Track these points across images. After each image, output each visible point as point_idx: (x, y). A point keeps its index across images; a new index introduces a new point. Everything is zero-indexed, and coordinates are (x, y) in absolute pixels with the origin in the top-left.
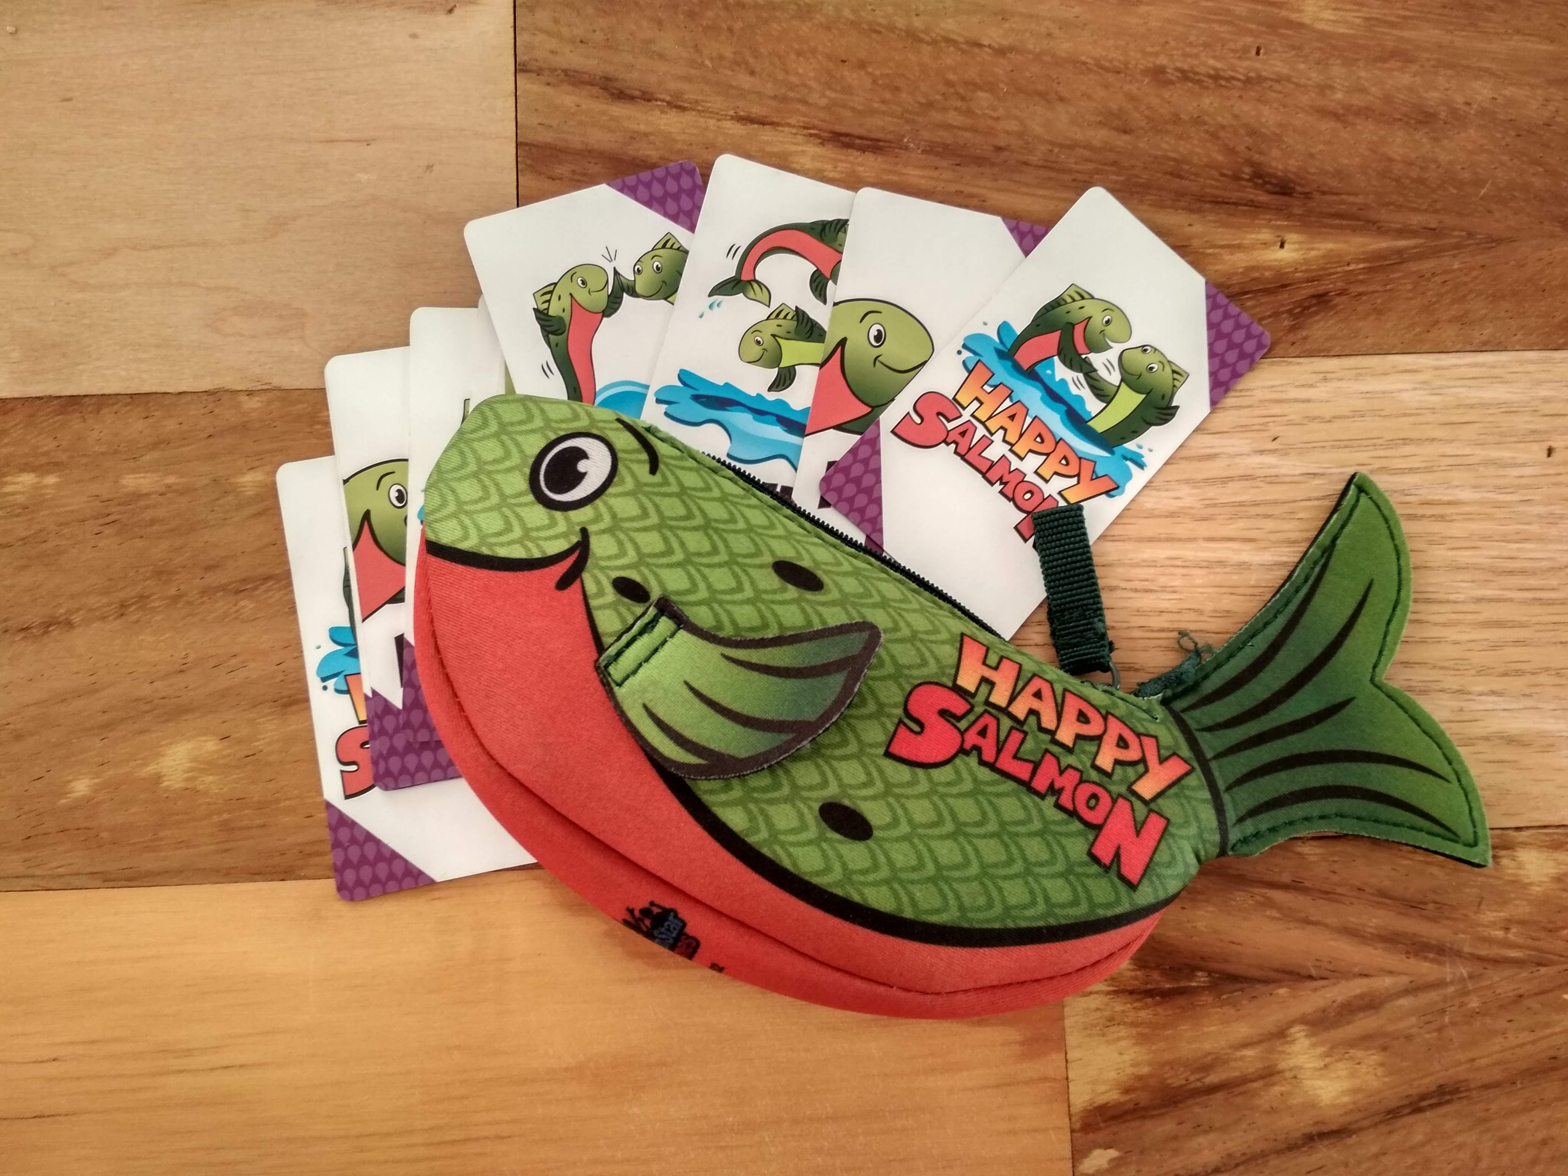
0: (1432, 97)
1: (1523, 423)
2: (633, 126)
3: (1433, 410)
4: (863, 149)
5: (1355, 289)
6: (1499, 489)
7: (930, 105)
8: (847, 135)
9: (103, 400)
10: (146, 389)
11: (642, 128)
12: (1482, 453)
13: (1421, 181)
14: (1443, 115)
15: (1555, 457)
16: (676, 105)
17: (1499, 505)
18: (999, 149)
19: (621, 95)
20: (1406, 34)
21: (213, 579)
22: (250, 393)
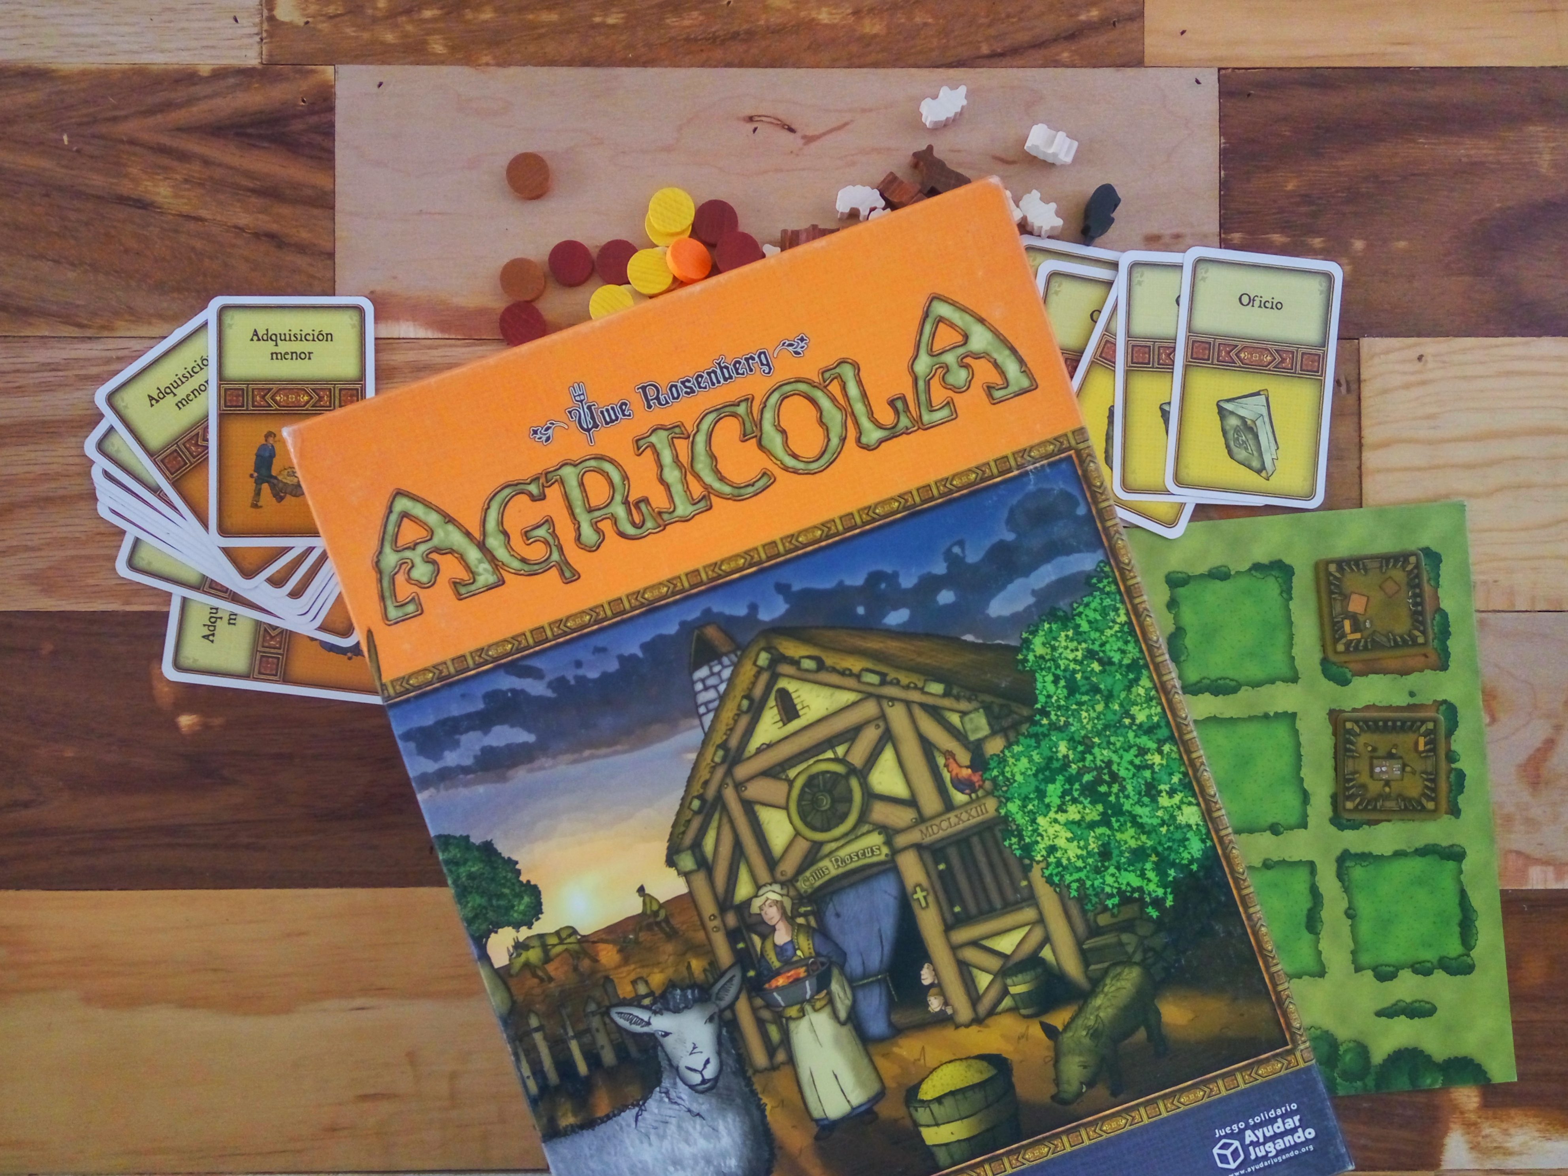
2: (266, 218)
4: (129, 198)
7: (87, 224)
8: (139, 208)
9: (570, 63)
10: (545, 69)
11: (260, 216)
16: (240, 230)
18: (47, 195)
19: (271, 236)
22: (487, 64)
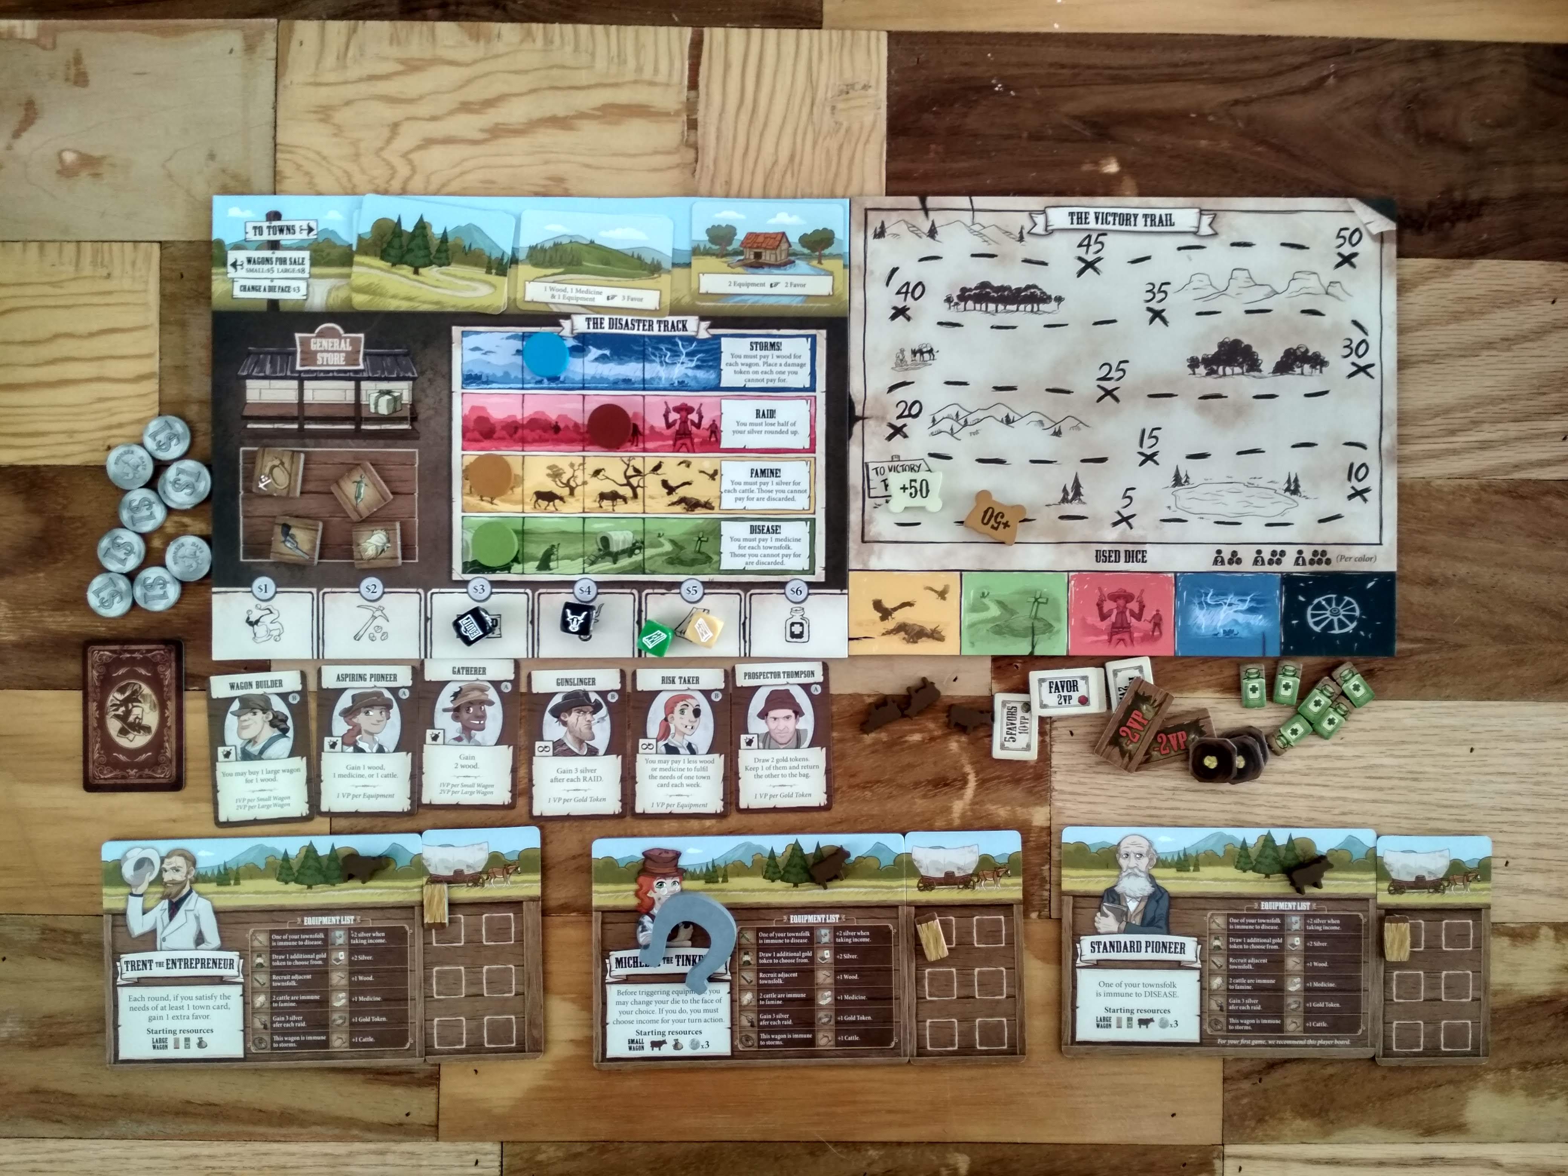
0: (1437, 572)
1: (1460, 735)
3: (1418, 728)
5: (1387, 668)
6: (1444, 767)
12: (1439, 750)
13: (1425, 615)
14: (1441, 581)
15: (1474, 753)
17: (1444, 775)
20: (1429, 538)
21: (853, 781)
